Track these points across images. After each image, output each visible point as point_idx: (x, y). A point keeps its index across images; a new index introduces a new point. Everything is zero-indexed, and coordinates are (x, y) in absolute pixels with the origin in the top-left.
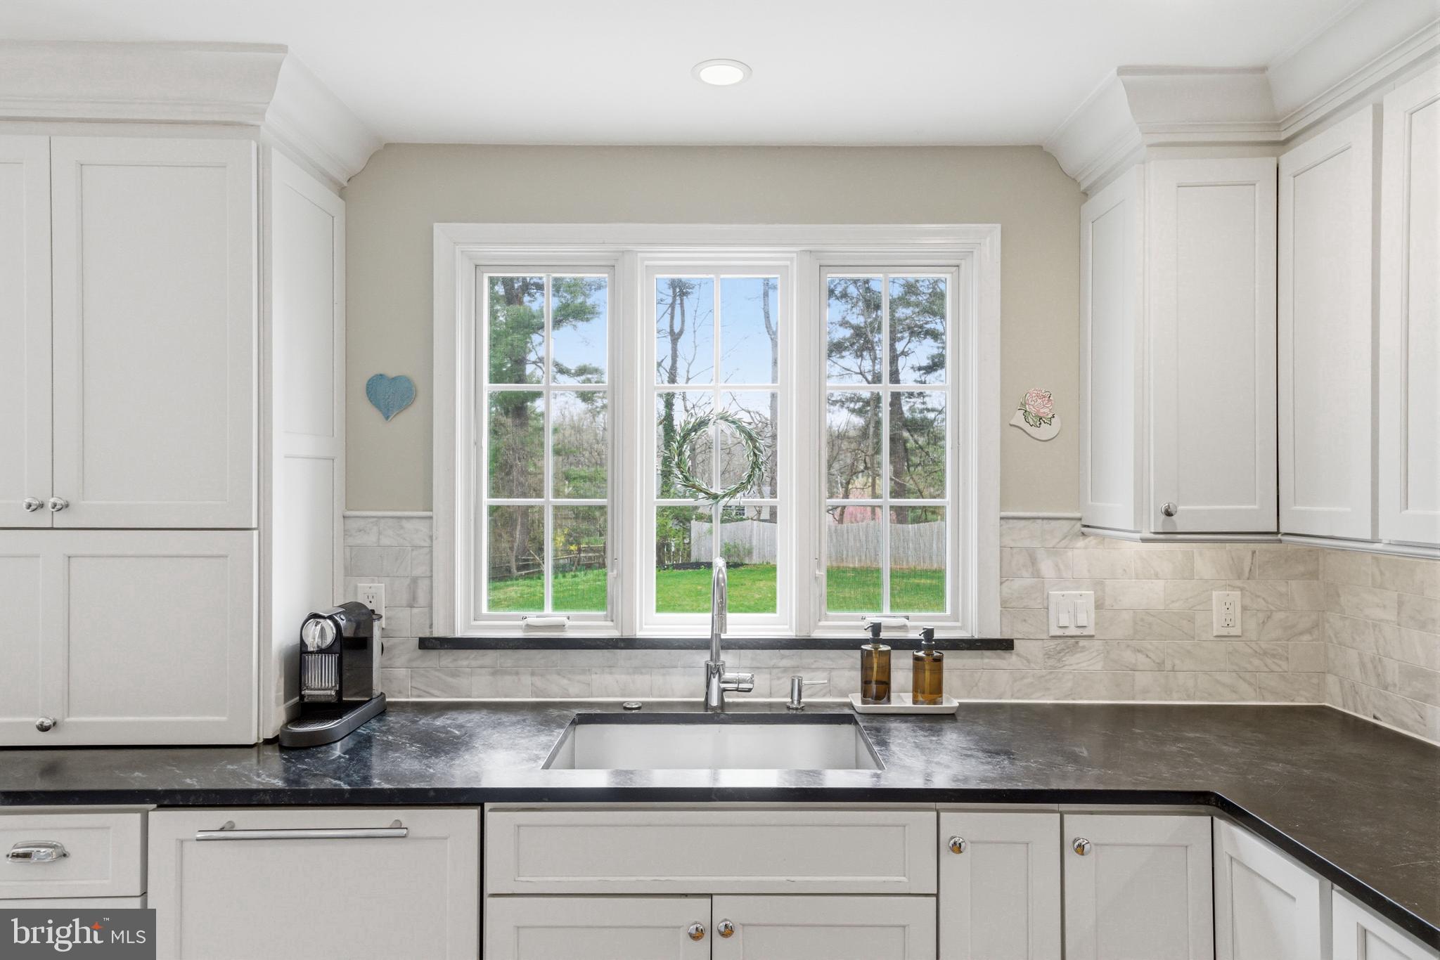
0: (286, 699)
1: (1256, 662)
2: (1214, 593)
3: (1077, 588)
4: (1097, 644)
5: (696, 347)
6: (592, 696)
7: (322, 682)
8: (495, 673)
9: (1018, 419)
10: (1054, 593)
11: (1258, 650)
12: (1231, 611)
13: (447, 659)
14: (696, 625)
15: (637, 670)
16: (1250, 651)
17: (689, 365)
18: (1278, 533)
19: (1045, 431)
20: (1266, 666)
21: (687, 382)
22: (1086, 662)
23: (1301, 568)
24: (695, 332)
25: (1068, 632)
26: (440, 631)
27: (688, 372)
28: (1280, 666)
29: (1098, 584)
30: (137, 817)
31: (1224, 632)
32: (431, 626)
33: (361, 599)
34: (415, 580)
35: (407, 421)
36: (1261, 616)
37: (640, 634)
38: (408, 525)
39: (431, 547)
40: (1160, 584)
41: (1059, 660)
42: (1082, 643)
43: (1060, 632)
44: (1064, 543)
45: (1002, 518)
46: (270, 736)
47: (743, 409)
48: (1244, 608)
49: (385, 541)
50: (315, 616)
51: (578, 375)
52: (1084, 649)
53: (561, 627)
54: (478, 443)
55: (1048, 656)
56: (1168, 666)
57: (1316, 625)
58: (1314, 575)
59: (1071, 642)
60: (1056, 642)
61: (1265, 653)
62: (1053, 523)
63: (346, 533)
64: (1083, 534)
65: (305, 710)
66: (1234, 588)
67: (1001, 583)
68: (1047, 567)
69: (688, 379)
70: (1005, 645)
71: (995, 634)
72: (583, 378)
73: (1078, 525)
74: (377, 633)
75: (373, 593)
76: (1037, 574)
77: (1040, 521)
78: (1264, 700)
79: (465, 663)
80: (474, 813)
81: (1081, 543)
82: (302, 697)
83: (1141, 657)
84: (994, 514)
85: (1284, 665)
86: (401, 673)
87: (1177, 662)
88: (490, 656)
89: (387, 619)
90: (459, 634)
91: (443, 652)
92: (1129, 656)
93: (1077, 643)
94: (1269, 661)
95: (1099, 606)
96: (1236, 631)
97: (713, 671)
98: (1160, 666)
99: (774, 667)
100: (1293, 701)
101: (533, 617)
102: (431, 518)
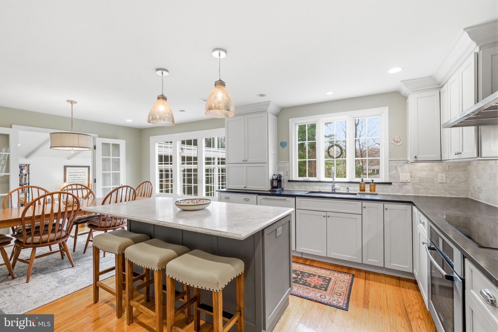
0: (271, 186)
1: (450, 188)
2: (439, 174)
3: (406, 173)
4: (411, 184)
5: (362, 127)
6: (314, 190)
7: (275, 184)
8: (299, 186)
9: (393, 142)
10: (400, 174)
11: (450, 186)
12: (443, 178)
13: (292, 183)
14: (330, 180)
15: (321, 186)
16: (448, 186)
17: (360, 132)
18: (441, 160)
19: (399, 144)
20: (452, 189)
21: (360, 137)
22: (408, 187)
23: (462, 169)
24: (362, 123)
25: (404, 181)
26: (291, 179)
27: (360, 134)
28: (456, 189)
29: (411, 172)
30: (256, 196)
31: (441, 182)
32: (289, 178)
33: (280, 174)
34: (287, 172)
35: (286, 148)
36: (451, 179)
37: (321, 180)
38: (286, 163)
39: (289, 167)
40: (425, 172)
41: (402, 187)
42: (407, 183)
43: (402, 181)
44: (403, 165)
45: (389, 160)
46: (269, 190)
47: (377, 144)
48: (446, 177)
49: (283, 166)
50: (274, 175)
51: (329, 137)
52: (408, 185)
53: (309, 179)
54: (296, 151)
55: (399, 186)
56: (427, 188)
57: (466, 181)
58: (466, 170)
59: (405, 183)
60: (401, 183)
61: (452, 186)
62: (400, 161)
63: (278, 165)
64: (407, 163)
65: (273, 187)
66: (444, 173)
67: (389, 172)
68: (399, 169)
69: (360, 136)
70: (390, 183)
71: (388, 181)
72: (330, 138)
73: (406, 161)
74: (282, 179)
75: (282, 173)
76: (397, 170)
77: (398, 161)
78: (452, 196)
79: (294, 184)
80: (294, 198)
81: (407, 165)
82: (273, 186)
83: (421, 187)
84: (388, 159)
85: (457, 189)
86: (285, 185)
87: (430, 187)
88: (298, 183)
89: (283, 177)
90: (293, 180)
91: (291, 182)
92: (418, 186)
93: (406, 183)
94: (453, 188)
95: (411, 176)
96: (444, 182)
97: (333, 186)
98: (426, 188)
99: (345, 186)
100: (460, 196)
101: (305, 178)
102: (289, 162)
